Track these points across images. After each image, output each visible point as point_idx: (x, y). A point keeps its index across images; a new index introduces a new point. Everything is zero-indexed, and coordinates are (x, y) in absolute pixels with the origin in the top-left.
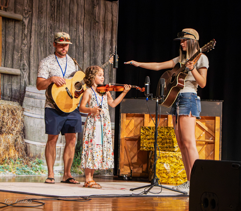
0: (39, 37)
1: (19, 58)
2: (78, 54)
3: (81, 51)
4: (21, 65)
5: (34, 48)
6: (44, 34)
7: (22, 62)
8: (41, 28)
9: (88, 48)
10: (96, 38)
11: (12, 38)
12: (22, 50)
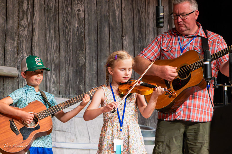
0: (46, 14)
1: (16, 50)
2: (113, 40)
3: (118, 35)
4: (19, 61)
5: (39, 32)
6: (55, 8)
7: (20, 57)
9: (130, 29)
10: (142, 12)
11: (3, 18)
12: (20, 37)
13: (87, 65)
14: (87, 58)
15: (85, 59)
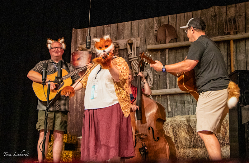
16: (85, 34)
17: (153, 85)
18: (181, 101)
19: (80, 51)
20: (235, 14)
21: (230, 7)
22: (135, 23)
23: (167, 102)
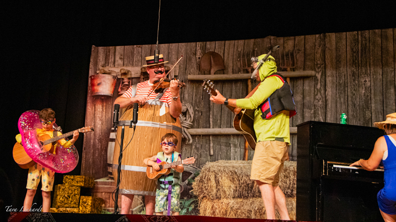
0: (337, 88)
1: (313, 115)
5: (331, 101)
6: (345, 83)
8: (340, 78)
11: (301, 96)
12: (316, 106)
13: (373, 118)
14: (373, 114)
15: (371, 114)
16: (108, 53)
17: (193, 122)
18: (227, 143)
19: (101, 75)
20: (293, 48)
21: (287, 40)
22: (174, 46)
23: (210, 144)
